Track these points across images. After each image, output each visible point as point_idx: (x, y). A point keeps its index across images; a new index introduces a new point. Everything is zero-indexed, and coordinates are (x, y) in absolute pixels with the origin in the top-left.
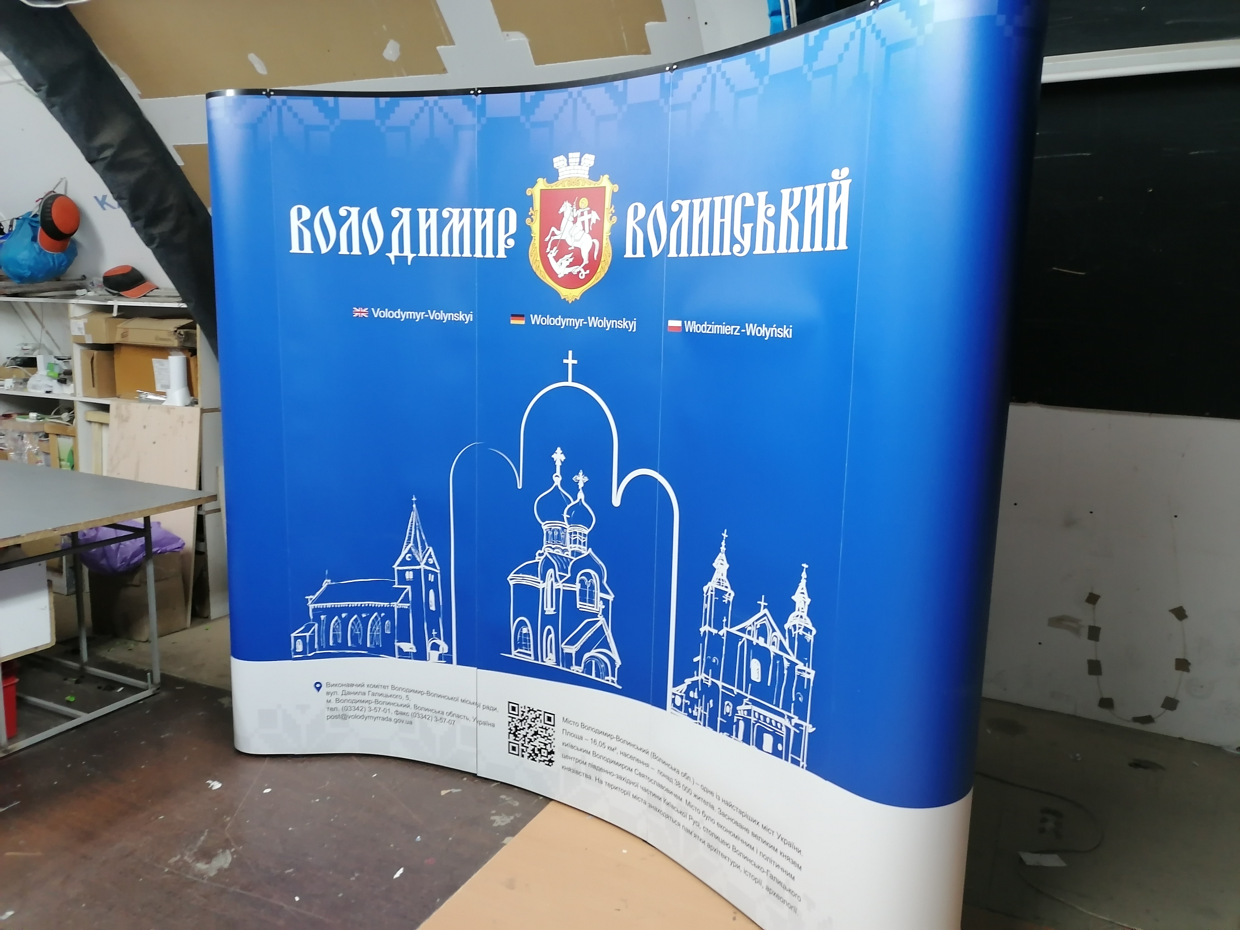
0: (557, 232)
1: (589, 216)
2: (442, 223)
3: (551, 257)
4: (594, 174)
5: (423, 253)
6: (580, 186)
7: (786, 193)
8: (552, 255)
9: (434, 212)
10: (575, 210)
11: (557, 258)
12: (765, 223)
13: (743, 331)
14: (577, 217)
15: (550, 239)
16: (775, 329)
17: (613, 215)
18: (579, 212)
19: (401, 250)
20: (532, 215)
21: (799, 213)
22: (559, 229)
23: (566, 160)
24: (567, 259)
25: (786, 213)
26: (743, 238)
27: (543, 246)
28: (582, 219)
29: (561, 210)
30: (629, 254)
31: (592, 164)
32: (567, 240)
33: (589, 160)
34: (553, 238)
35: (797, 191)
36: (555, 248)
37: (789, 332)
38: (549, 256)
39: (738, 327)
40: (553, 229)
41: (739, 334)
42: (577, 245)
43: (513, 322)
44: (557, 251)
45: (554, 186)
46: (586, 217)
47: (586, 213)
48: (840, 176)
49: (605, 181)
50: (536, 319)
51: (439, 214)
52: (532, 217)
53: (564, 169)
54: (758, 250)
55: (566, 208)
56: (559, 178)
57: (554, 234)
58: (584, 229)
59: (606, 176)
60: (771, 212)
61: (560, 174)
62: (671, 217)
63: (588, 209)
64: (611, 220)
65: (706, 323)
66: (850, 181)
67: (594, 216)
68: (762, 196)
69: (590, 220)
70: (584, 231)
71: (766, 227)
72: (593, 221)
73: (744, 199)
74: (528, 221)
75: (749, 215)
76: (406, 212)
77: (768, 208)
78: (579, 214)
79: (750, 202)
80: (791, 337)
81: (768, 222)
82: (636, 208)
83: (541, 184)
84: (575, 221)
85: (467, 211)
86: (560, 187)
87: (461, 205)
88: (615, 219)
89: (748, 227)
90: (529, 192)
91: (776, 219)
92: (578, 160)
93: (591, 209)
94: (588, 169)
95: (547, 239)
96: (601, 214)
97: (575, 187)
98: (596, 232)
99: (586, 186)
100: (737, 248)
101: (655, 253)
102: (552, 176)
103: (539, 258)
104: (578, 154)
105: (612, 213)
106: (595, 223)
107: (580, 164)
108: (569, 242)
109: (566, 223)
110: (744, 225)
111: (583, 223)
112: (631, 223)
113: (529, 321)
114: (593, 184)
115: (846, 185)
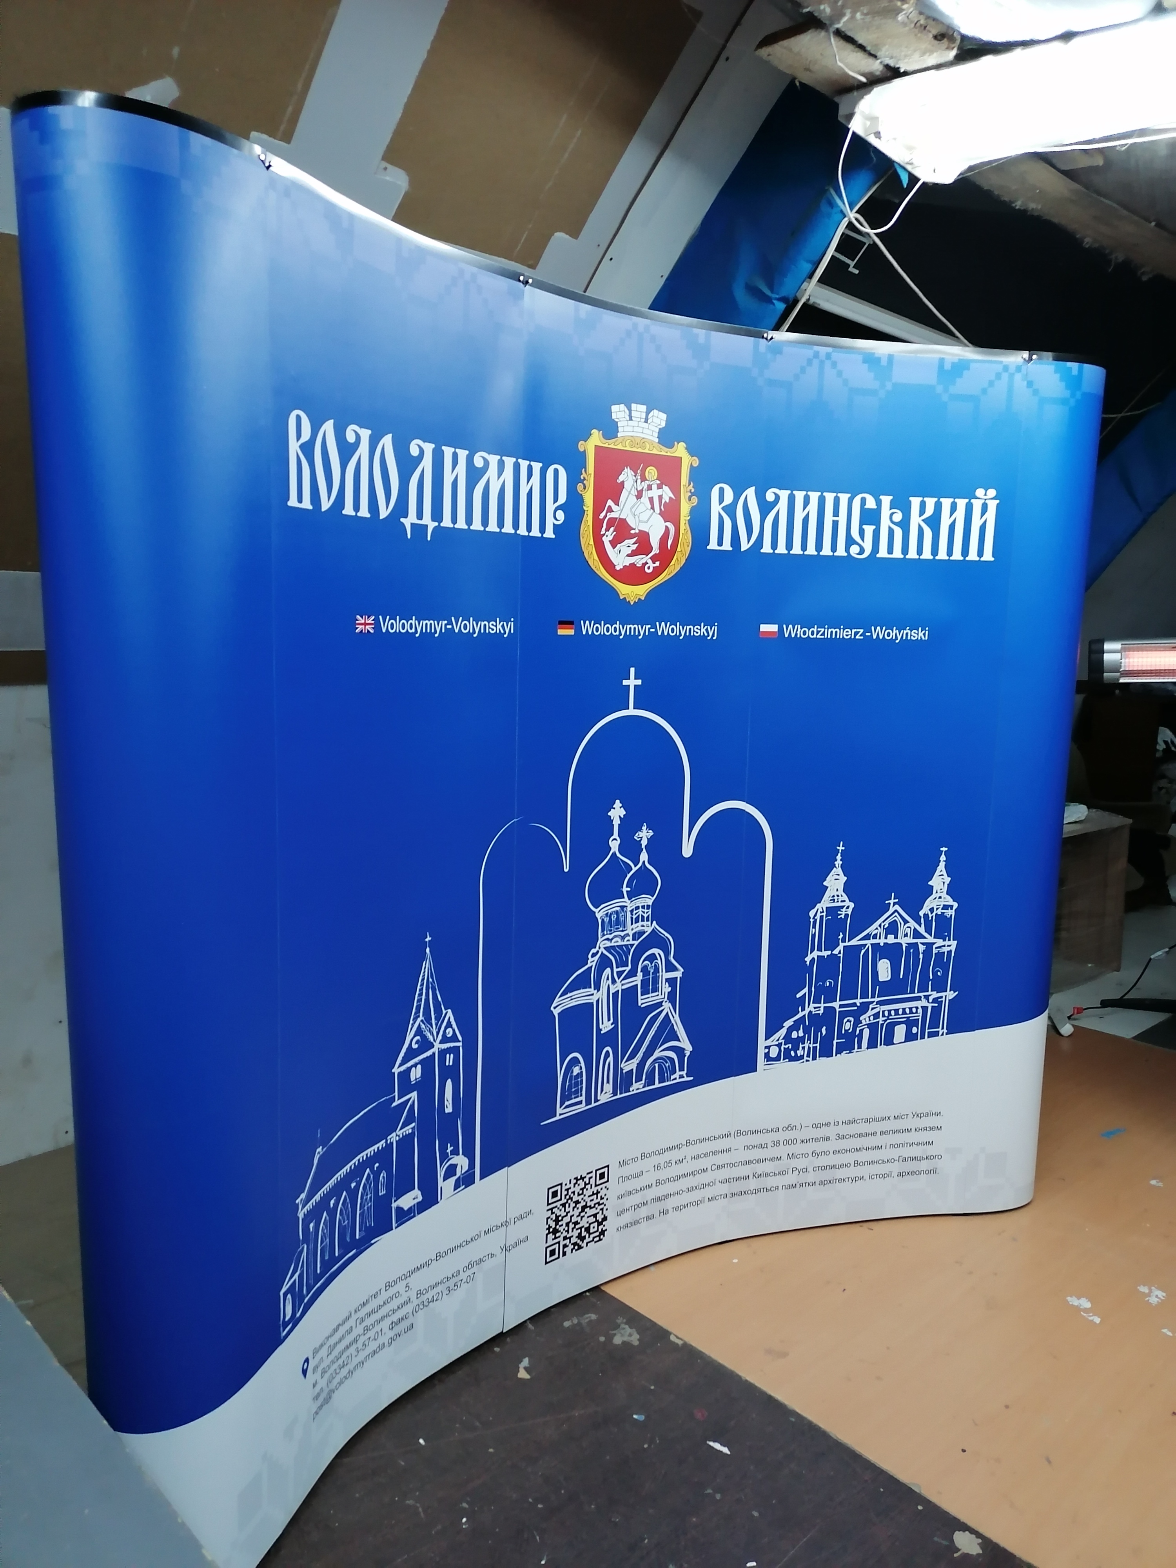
0: (614, 507)
1: (660, 492)
2: (474, 475)
3: (606, 540)
4: (666, 437)
5: (447, 522)
6: (647, 451)
7: (915, 502)
8: (608, 537)
9: (463, 454)
10: (639, 481)
11: (614, 544)
12: (890, 528)
13: (867, 634)
14: (642, 490)
15: (606, 516)
16: (909, 632)
17: (693, 494)
18: (645, 485)
19: (420, 516)
20: (584, 479)
21: (934, 522)
22: (617, 503)
23: (627, 412)
24: (628, 545)
25: (916, 520)
26: (863, 540)
27: (597, 524)
28: (651, 494)
29: (621, 478)
30: (713, 545)
31: (663, 424)
32: (627, 519)
33: (659, 419)
34: (610, 515)
35: (930, 502)
36: (612, 529)
37: (924, 634)
38: (604, 538)
39: (862, 631)
40: (610, 503)
41: (862, 637)
42: (644, 527)
43: (561, 632)
44: (615, 533)
45: (611, 444)
46: (655, 493)
47: (654, 487)
48: (985, 495)
49: (680, 450)
50: (588, 627)
51: (470, 460)
52: (585, 482)
53: (625, 423)
54: (883, 553)
55: (627, 477)
56: (619, 435)
57: (610, 510)
58: (653, 508)
59: (682, 445)
60: (898, 517)
61: (620, 429)
62: (765, 508)
63: (658, 482)
64: (690, 500)
65: (816, 626)
66: (998, 501)
67: (667, 493)
68: (886, 500)
69: (660, 497)
70: (652, 511)
71: (891, 532)
72: (666, 499)
73: (863, 501)
74: (580, 487)
75: (870, 517)
76: (429, 448)
77: (893, 514)
78: (646, 487)
79: (871, 503)
80: (926, 638)
81: (893, 526)
82: (722, 491)
83: (596, 439)
84: (639, 495)
85: (509, 462)
86: (620, 447)
87: (502, 451)
88: (695, 500)
89: (869, 530)
90: (581, 446)
91: (905, 524)
92: (644, 415)
93: (662, 483)
94: (657, 430)
95: (602, 516)
96: (676, 490)
97: (640, 450)
98: (670, 513)
99: (655, 452)
100: (854, 550)
101: (745, 546)
102: (611, 430)
103: (592, 542)
104: (643, 408)
105: (690, 491)
106: (668, 501)
107: (646, 422)
108: (631, 522)
109: (627, 496)
110: (864, 527)
111: (651, 500)
112: (716, 509)
113: (579, 630)
114: (664, 452)
115: (992, 505)
